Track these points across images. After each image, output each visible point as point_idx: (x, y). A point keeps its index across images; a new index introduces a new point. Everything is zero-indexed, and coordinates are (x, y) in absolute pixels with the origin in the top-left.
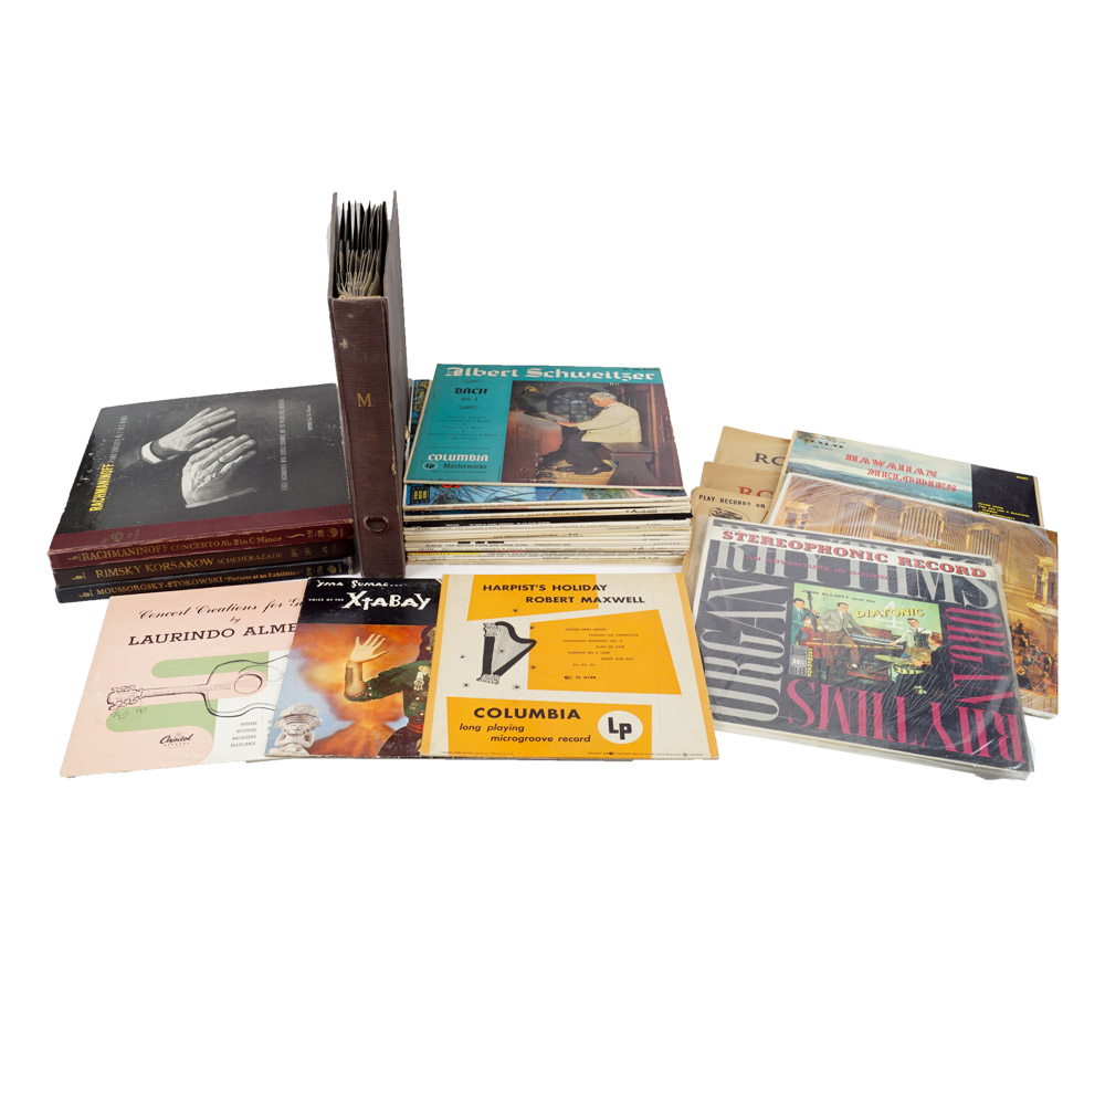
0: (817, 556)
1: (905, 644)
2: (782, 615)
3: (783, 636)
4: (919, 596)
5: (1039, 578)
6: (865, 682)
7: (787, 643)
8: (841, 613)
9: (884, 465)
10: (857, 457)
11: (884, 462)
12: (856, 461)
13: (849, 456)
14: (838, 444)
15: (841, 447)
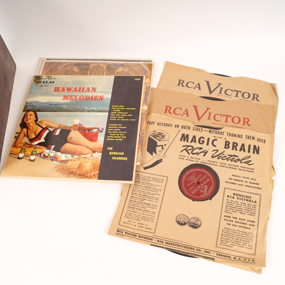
9: (71, 90)
10: (60, 88)
11: (72, 88)
12: (59, 91)
13: (56, 88)
14: (52, 80)
15: (53, 82)
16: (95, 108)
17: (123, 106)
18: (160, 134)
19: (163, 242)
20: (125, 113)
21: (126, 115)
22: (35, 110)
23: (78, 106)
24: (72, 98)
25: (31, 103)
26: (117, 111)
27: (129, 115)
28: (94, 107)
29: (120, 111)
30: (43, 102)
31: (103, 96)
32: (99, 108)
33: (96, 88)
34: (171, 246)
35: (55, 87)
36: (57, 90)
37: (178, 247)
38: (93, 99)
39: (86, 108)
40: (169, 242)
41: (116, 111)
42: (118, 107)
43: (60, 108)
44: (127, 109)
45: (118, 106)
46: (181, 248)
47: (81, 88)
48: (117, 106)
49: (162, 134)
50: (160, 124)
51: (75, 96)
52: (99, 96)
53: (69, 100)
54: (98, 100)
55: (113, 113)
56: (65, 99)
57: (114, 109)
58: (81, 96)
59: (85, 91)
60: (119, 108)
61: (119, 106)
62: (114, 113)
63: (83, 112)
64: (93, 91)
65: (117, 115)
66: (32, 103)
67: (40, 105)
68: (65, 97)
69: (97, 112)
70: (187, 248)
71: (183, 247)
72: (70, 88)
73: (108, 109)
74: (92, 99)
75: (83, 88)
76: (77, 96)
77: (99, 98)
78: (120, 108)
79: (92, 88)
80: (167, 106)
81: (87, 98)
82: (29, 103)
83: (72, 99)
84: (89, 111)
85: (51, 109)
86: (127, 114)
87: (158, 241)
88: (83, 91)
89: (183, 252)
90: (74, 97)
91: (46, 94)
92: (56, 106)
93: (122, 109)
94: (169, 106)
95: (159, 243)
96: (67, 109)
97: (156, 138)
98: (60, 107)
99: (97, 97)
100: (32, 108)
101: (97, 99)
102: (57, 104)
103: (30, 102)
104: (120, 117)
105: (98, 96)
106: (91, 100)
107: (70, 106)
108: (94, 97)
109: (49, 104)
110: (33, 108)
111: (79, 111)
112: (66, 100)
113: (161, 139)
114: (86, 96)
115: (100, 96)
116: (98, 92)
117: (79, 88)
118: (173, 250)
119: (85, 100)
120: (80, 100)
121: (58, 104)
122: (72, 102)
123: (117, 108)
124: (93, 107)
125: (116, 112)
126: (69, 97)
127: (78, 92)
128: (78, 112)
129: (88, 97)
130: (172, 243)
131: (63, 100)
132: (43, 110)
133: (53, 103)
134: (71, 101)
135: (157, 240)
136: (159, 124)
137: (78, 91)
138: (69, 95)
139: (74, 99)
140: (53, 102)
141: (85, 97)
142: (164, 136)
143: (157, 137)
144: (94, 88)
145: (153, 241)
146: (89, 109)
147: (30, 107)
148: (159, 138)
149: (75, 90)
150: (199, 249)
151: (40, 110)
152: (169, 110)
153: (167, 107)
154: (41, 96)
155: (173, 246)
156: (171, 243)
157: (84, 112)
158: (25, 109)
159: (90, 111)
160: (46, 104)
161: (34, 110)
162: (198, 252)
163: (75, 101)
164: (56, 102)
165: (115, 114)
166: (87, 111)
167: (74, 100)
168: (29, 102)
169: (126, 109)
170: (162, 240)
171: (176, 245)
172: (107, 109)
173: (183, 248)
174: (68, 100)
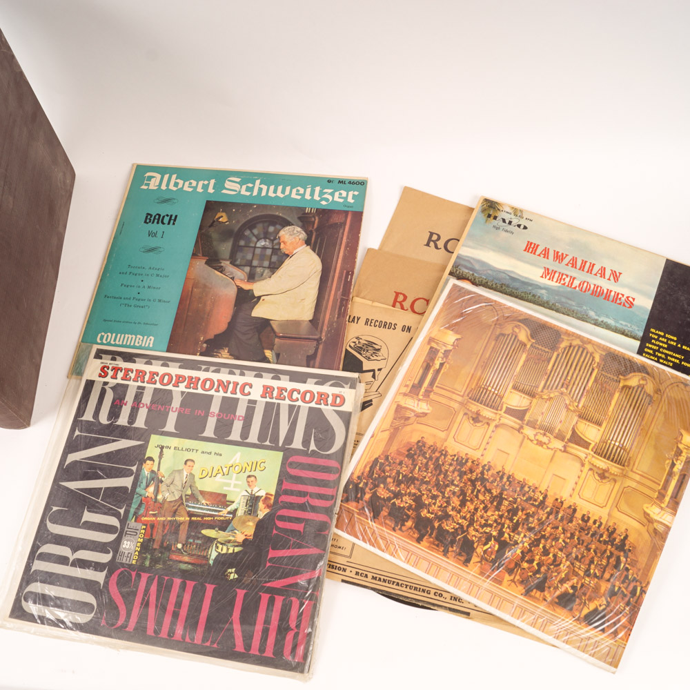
0: (183, 393)
1: (234, 512)
2: (127, 482)
3: (122, 511)
4: (267, 443)
5: (673, 465)
6: (183, 566)
7: (123, 521)
8: (185, 473)
9: (564, 261)
10: (538, 245)
11: (567, 255)
12: (534, 254)
13: (529, 244)
14: (523, 223)
15: (525, 228)
16: (611, 322)
17: (675, 339)
18: (370, 344)
19: (366, 576)
20: (677, 356)
21: (678, 361)
22: (477, 280)
23: (574, 303)
24: (564, 279)
25: (468, 261)
26: (661, 344)
27: (685, 364)
28: (609, 318)
29: (666, 346)
30: (495, 268)
31: (634, 299)
32: (621, 324)
33: (620, 274)
34: (384, 584)
35: (528, 242)
36: (531, 249)
37: (397, 587)
38: (611, 298)
39: (592, 314)
40: (378, 576)
41: (657, 343)
42: (664, 337)
43: (534, 296)
44: (684, 347)
45: (665, 335)
46: (404, 589)
47: (586, 262)
48: (662, 334)
49: (374, 346)
50: (371, 322)
51: (571, 277)
52: (625, 297)
53: (556, 282)
54: (620, 304)
55: (650, 346)
56: (548, 277)
57: (654, 339)
58: (585, 282)
59: (594, 272)
60: (665, 340)
61: (667, 336)
62: (653, 347)
63: (583, 321)
64: (612, 278)
65: (659, 355)
66: (472, 261)
67: (490, 272)
68: (548, 273)
69: (615, 332)
70: (416, 589)
71: (408, 587)
72: (563, 254)
73: (641, 334)
74: (607, 297)
75: (591, 263)
76: (574, 278)
77: (623, 299)
78: (668, 339)
79: (612, 270)
80: (398, 291)
81: (597, 292)
82: (464, 260)
83: (562, 282)
84: (596, 324)
85: (513, 291)
86: (681, 360)
87: (357, 573)
88: (590, 271)
89: (407, 598)
90: (567, 280)
91: (506, 250)
92: (525, 286)
93: (672, 343)
94: (401, 293)
95: (359, 577)
96: (547, 302)
97: (361, 354)
98: (534, 292)
99: (620, 296)
100: (471, 273)
101: (618, 301)
102: (526, 283)
103: (467, 259)
104: (665, 362)
105: (623, 295)
106: (605, 299)
107: (556, 298)
108: (613, 294)
109: (509, 276)
110: (473, 275)
111: (574, 315)
112: (549, 279)
113: (371, 357)
114: (595, 285)
115: (628, 297)
116: (624, 286)
117: (583, 261)
118: (387, 592)
119: (592, 294)
120: (581, 290)
121: (531, 285)
122: (561, 289)
123: (661, 339)
124: (607, 316)
125: (658, 346)
126: (557, 275)
127: (580, 269)
128: (573, 317)
129: (599, 288)
130: (386, 578)
131: (542, 277)
132: (494, 286)
133: (519, 278)
134: (559, 287)
135: (354, 571)
136: (369, 323)
137: (578, 266)
138: (559, 270)
139: (566, 284)
140: (520, 276)
141: (592, 286)
142: (379, 350)
143: (364, 351)
144: (615, 272)
145: (347, 573)
146: (597, 318)
147: (467, 271)
148: (368, 354)
149: (573, 263)
150: (439, 592)
151: (487, 282)
152: (400, 303)
153: (397, 294)
154: (494, 251)
155: (387, 584)
156: (384, 579)
157: (587, 322)
158: (455, 271)
159: (600, 324)
160: (504, 275)
161: (475, 279)
162: (438, 598)
163: (569, 289)
164: (526, 278)
165: (655, 351)
166: (592, 322)
167: (568, 286)
168: (466, 256)
169: (682, 346)
170: (365, 573)
171: (394, 582)
172: (637, 332)
173: (408, 590)
174: (552, 280)
